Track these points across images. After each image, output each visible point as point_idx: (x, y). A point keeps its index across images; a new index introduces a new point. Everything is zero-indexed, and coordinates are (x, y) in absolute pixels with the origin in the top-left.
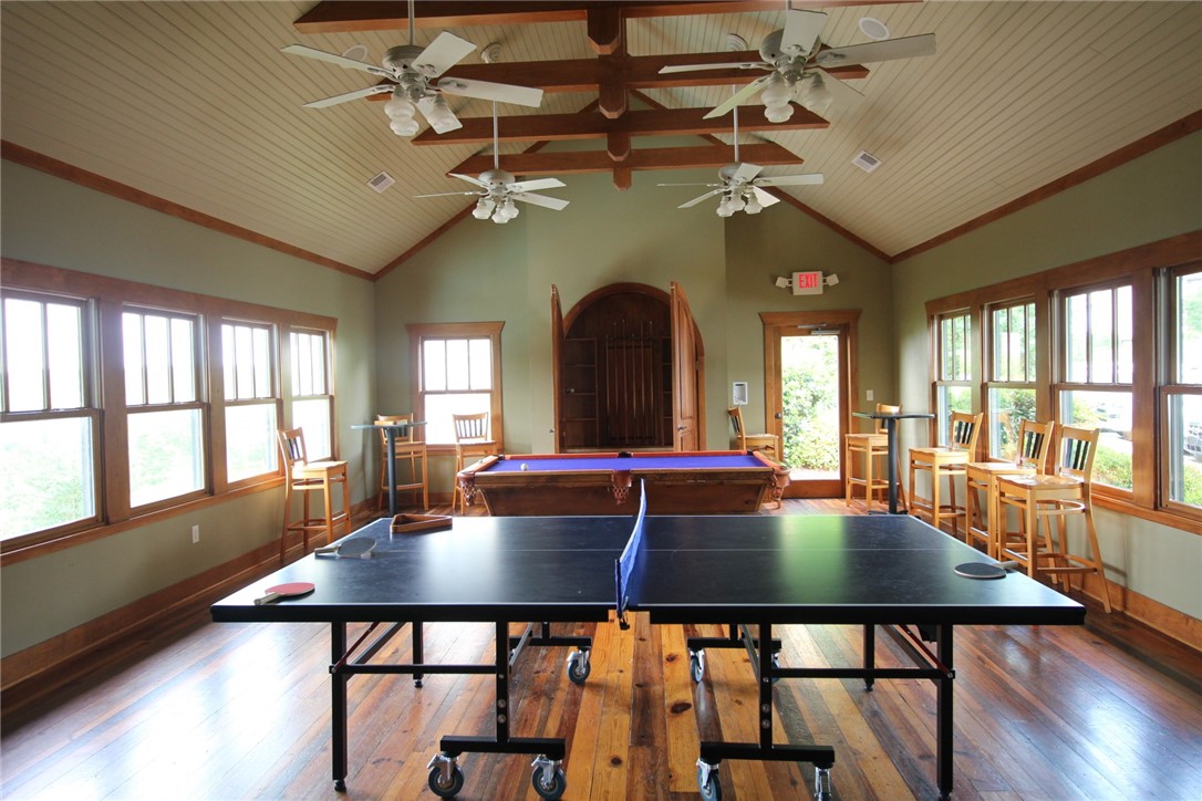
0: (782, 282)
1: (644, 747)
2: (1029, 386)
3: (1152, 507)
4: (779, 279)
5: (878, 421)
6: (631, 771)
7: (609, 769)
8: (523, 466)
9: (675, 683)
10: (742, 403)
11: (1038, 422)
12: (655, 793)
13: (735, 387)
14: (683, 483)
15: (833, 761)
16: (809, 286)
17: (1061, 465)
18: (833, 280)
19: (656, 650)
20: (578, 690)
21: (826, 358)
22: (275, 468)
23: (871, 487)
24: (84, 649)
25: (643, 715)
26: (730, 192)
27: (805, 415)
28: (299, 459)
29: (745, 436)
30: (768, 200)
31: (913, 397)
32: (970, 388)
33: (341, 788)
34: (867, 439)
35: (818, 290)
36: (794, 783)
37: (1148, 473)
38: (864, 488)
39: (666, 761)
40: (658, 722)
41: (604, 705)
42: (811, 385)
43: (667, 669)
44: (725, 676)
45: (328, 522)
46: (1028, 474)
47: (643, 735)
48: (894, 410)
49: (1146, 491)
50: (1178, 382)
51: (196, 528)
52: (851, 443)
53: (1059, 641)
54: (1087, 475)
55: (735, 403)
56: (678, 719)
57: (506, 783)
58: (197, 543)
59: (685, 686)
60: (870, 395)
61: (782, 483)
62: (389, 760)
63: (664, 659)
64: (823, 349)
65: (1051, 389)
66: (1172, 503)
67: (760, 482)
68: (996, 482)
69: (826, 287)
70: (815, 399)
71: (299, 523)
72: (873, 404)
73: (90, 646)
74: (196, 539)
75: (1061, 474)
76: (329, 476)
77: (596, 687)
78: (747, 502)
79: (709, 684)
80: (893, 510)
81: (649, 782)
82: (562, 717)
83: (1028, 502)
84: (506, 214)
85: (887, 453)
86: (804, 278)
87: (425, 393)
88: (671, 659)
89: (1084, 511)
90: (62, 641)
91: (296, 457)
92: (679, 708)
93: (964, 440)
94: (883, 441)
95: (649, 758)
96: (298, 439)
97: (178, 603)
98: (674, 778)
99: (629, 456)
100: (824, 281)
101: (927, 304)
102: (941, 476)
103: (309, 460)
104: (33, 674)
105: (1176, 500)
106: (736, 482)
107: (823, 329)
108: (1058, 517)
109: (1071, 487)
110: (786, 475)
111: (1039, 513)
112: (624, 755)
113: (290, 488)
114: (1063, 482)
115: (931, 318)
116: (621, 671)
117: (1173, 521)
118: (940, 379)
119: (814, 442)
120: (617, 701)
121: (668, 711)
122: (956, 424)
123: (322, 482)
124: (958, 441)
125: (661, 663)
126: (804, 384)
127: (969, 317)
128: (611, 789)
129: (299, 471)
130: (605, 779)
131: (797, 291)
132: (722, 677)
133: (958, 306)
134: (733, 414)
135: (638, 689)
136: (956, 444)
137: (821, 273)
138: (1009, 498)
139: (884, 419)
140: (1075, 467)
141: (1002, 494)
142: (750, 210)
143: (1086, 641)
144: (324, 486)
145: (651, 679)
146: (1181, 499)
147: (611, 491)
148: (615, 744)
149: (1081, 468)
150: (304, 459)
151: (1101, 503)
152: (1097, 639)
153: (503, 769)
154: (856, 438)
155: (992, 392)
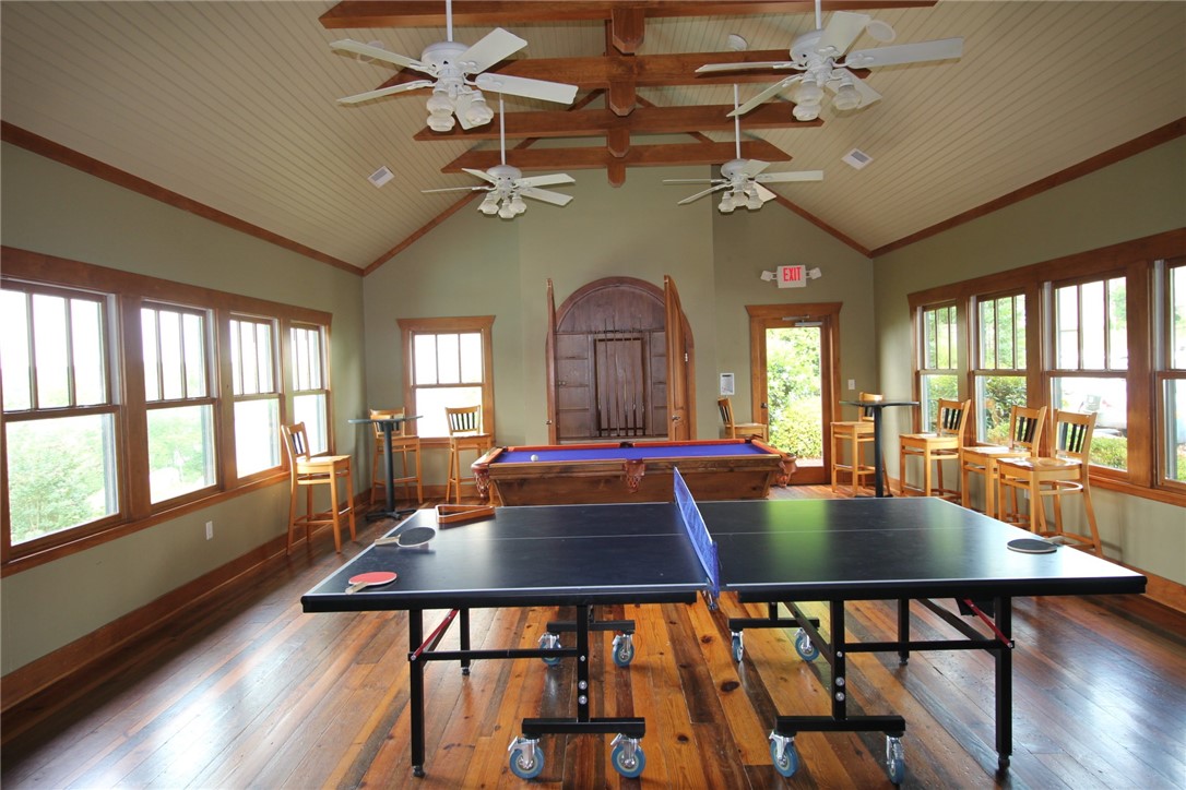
0: (766, 276)
1: (706, 724)
2: (1019, 373)
3: (1149, 485)
4: (765, 272)
5: (861, 410)
6: (700, 746)
7: (678, 746)
8: (533, 458)
9: (717, 662)
10: (729, 393)
11: (1028, 407)
12: (729, 767)
13: (722, 378)
14: (694, 471)
15: (904, 729)
16: (792, 280)
17: (1057, 448)
18: (816, 273)
19: (689, 632)
20: (624, 672)
21: (797, 350)
22: (278, 463)
23: (857, 473)
24: (112, 647)
25: (695, 694)
26: (732, 188)
27: (778, 405)
28: (302, 454)
29: (734, 426)
30: (766, 195)
31: (895, 386)
32: (956, 377)
33: (420, 775)
34: (852, 427)
35: (802, 283)
36: (859, 753)
37: (1143, 453)
38: (850, 474)
39: (730, 738)
40: (711, 700)
41: (655, 686)
42: (784, 376)
43: (705, 650)
44: (763, 654)
45: (335, 516)
46: (1022, 457)
47: (702, 712)
48: (877, 398)
49: (1142, 471)
50: (1172, 367)
51: (209, 526)
52: (836, 430)
53: (1068, 614)
54: (1085, 456)
55: (722, 394)
56: (731, 697)
57: (582, 763)
58: (210, 540)
59: (728, 665)
60: (851, 385)
61: (790, 469)
62: (459, 745)
63: (700, 641)
64: (793, 341)
65: (1040, 376)
66: (1167, 481)
67: (768, 469)
68: (995, 465)
69: (809, 280)
70: (788, 390)
71: (303, 518)
72: (856, 392)
73: (117, 645)
74: (209, 534)
75: (1057, 457)
76: (336, 470)
77: (642, 669)
78: (754, 489)
79: (748, 662)
80: (879, 493)
81: (720, 757)
82: (617, 699)
83: (1032, 483)
84: (513, 208)
85: (873, 439)
86: (788, 272)
87: (415, 387)
88: (707, 640)
89: (1082, 490)
90: (90, 641)
91: (299, 452)
92: (729, 687)
93: (952, 426)
94: (870, 428)
95: (713, 734)
96: (300, 434)
97: (195, 600)
98: (743, 753)
99: (630, 446)
100: (808, 274)
101: (910, 296)
102: (932, 461)
103: (312, 454)
104: (67, 674)
105: (1171, 478)
106: (747, 469)
107: (806, 321)
108: (1055, 496)
109: (1071, 468)
110: (793, 461)
111: (1041, 493)
112: (689, 732)
113: (296, 483)
114: (1058, 464)
115: (913, 311)
116: (662, 654)
117: (1172, 498)
118: (923, 368)
119: (788, 430)
120: (666, 682)
121: (718, 689)
122: (943, 410)
123: (328, 476)
124: (946, 427)
125: (698, 645)
126: (777, 375)
127: (954, 308)
128: (686, 766)
129: (303, 466)
130: (677, 756)
131: (782, 284)
132: (760, 656)
133: (943, 298)
134: (723, 404)
135: (683, 670)
136: (945, 430)
137: (803, 267)
138: (1010, 480)
139: (867, 408)
140: (1071, 449)
141: (1003, 476)
142: (751, 205)
143: (1093, 613)
144: (331, 480)
145: (693, 660)
146: (1175, 477)
147: (624, 480)
148: (677, 722)
149: (1077, 450)
150: (307, 454)
151: (1098, 484)
152: (1103, 611)
153: (575, 749)
154: (842, 426)
155: (979, 380)
